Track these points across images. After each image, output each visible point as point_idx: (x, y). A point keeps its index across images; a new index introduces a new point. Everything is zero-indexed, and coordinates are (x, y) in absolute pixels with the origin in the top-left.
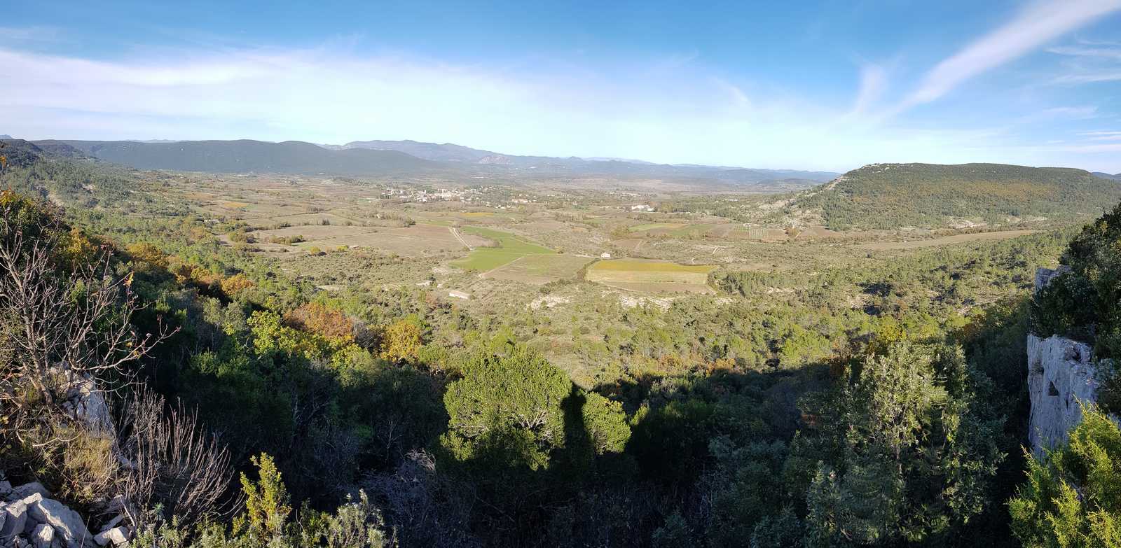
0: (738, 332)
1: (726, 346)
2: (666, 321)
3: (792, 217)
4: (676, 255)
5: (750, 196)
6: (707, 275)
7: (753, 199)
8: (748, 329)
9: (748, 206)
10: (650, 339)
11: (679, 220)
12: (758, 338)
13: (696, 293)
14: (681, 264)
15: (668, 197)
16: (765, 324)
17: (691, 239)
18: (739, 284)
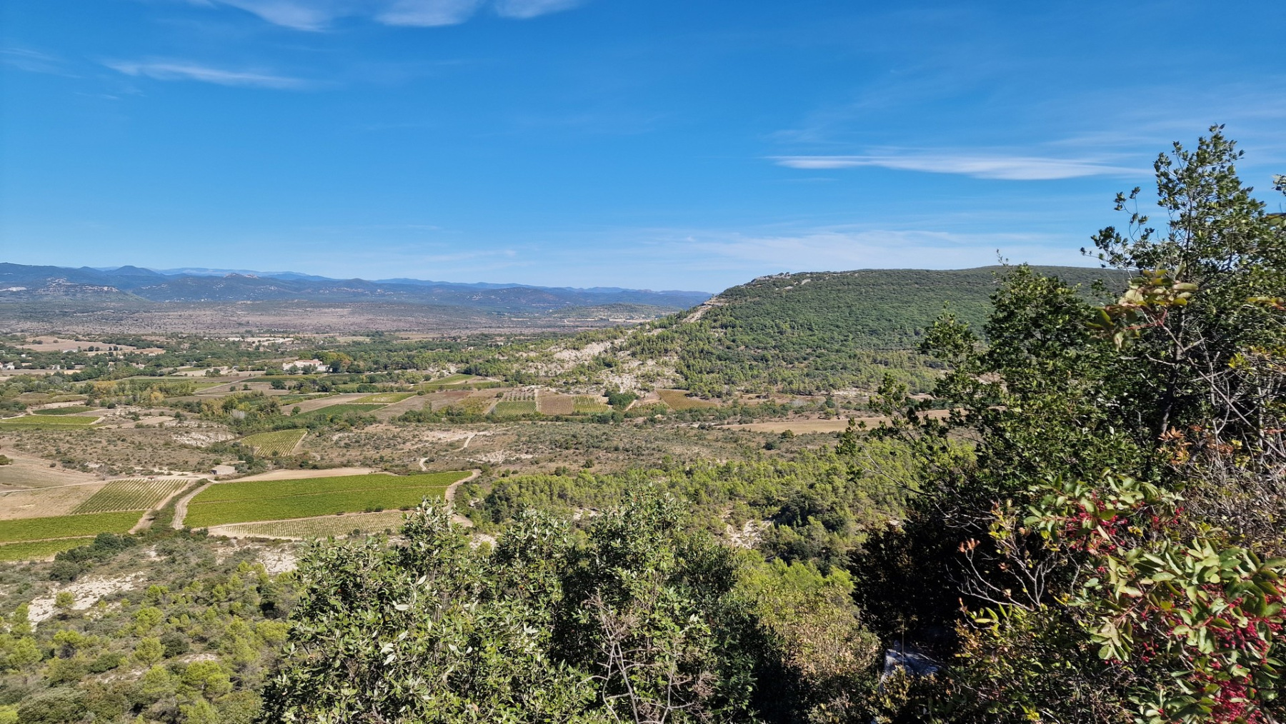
3: (619, 373)
4: (387, 454)
5: (535, 336)
11: (391, 385)
15: (364, 341)
17: (419, 421)
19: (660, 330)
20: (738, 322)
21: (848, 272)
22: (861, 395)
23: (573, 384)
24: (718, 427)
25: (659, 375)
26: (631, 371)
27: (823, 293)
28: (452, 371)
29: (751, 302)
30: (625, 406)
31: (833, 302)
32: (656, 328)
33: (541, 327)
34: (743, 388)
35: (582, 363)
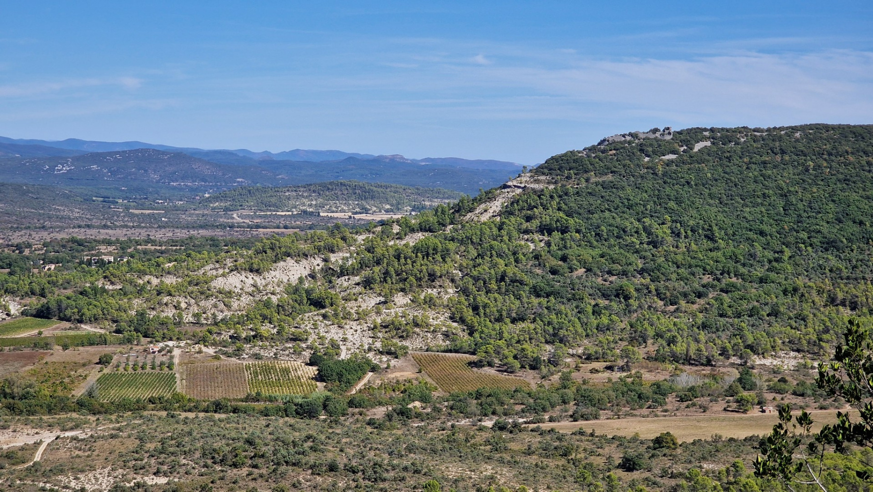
5: (175, 244)
9: (170, 281)
19: (420, 236)
20: (571, 221)
21: (781, 129)
22: (805, 366)
23: (247, 340)
24: (532, 426)
25: (417, 325)
26: (361, 317)
27: (735, 169)
28: (12, 312)
29: (597, 184)
30: (349, 384)
31: (753, 186)
32: (413, 230)
33: (188, 227)
34: (580, 351)
35: (265, 298)
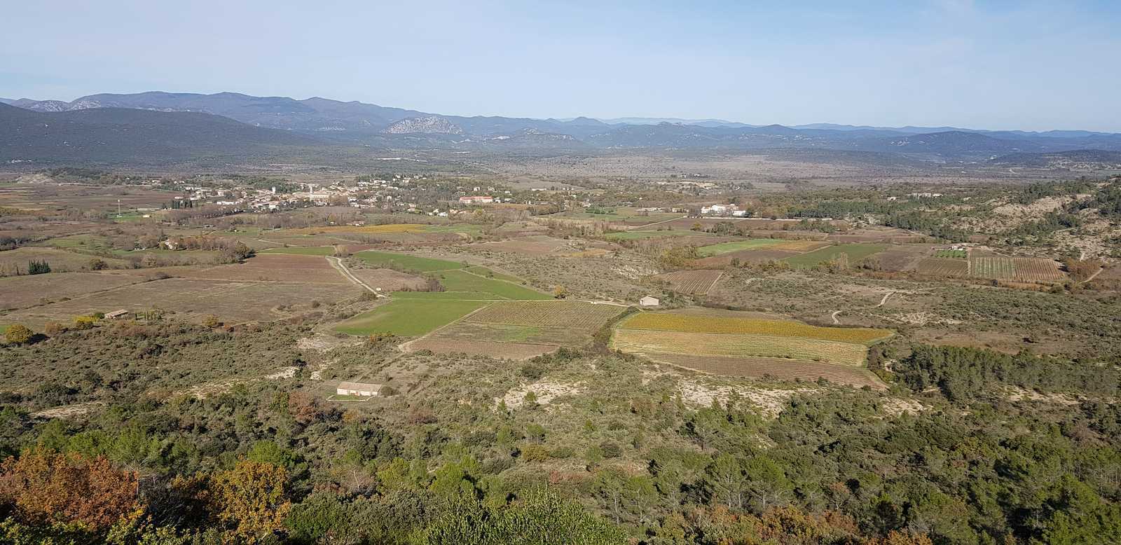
0: (934, 479)
1: (906, 506)
2: (773, 437)
3: (1081, 235)
4: (799, 303)
5: (971, 187)
6: (864, 348)
7: (981, 193)
8: (959, 474)
9: (967, 208)
10: (744, 473)
11: (805, 233)
12: (983, 499)
13: (841, 384)
14: (808, 323)
15: (781, 188)
16: (1002, 469)
17: (831, 271)
18: (939, 373)
23: (1016, 244)
28: (871, 222)
30: (1086, 276)
35: (1030, 220)
